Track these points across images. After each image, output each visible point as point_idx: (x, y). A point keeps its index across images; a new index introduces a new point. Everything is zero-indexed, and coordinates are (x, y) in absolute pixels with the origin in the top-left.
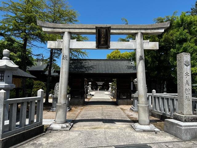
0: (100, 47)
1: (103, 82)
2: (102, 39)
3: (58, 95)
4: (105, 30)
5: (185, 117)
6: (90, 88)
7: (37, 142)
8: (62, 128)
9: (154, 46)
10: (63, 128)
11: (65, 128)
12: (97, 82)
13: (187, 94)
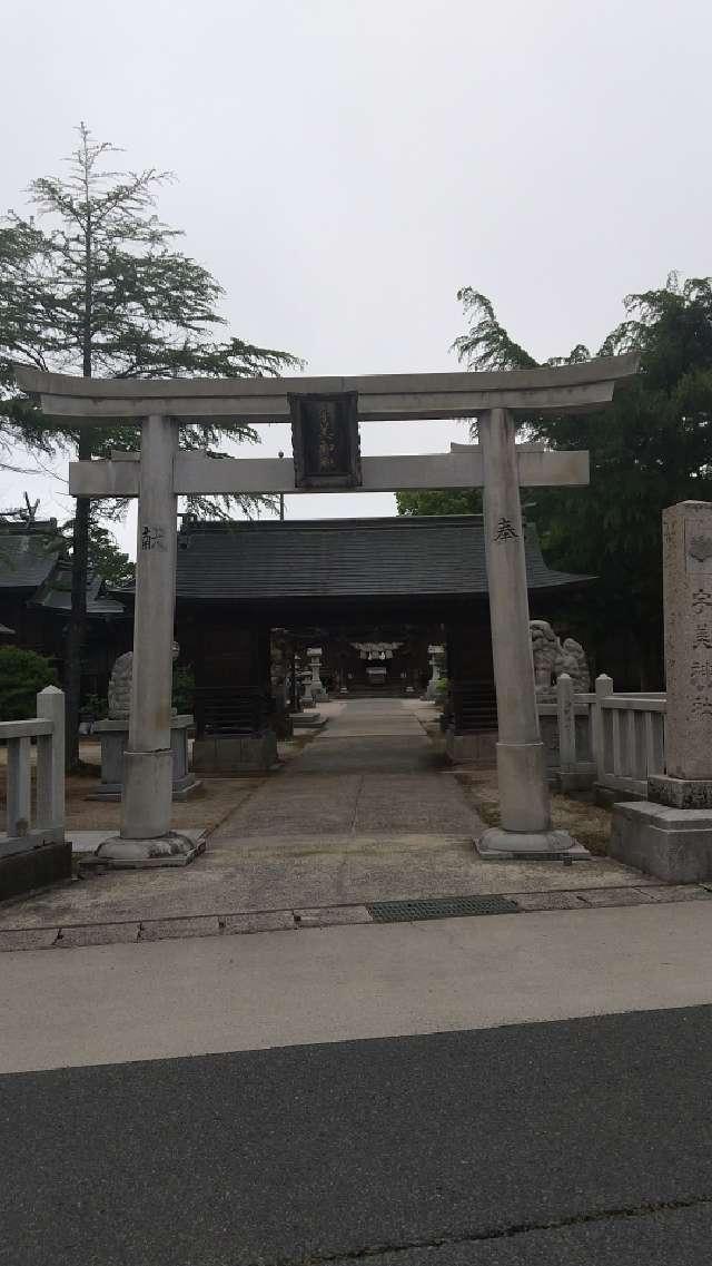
0: (316, 481)
1: (395, 646)
2: (323, 448)
3: (128, 700)
4: (331, 407)
5: (689, 785)
6: (317, 682)
7: (50, 902)
8: (154, 854)
9: (565, 467)
10: (158, 855)
11: (166, 854)
12: (357, 646)
13: (700, 688)
